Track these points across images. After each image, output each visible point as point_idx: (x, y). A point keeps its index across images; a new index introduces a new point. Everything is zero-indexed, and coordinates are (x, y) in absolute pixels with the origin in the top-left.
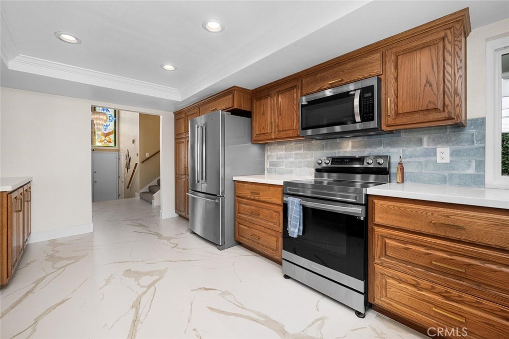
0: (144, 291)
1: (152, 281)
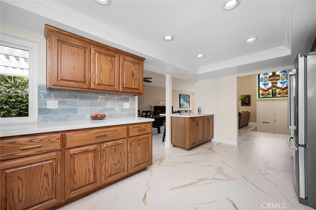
0: (211, 179)
1: (220, 178)
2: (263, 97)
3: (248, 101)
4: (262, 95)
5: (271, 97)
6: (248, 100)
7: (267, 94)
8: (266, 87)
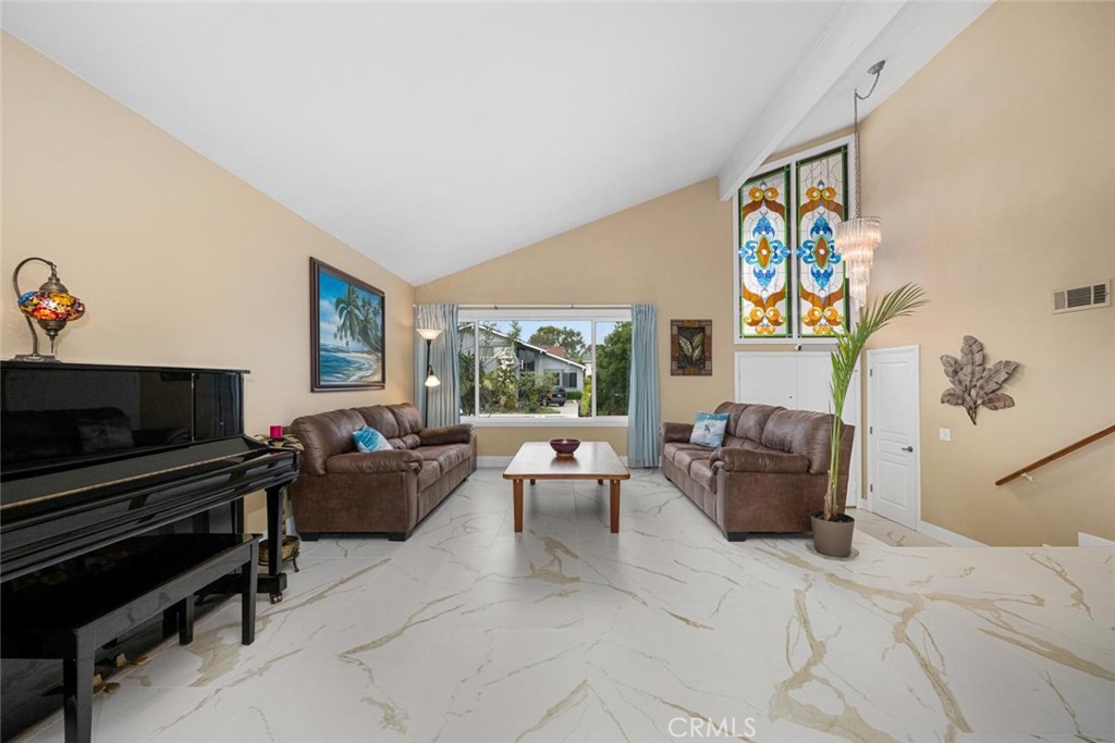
2: (756, 334)
3: (703, 351)
4: (750, 324)
5: (784, 337)
6: (703, 344)
7: (770, 321)
8: (765, 289)
